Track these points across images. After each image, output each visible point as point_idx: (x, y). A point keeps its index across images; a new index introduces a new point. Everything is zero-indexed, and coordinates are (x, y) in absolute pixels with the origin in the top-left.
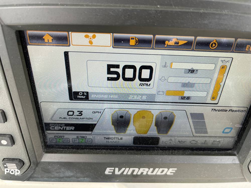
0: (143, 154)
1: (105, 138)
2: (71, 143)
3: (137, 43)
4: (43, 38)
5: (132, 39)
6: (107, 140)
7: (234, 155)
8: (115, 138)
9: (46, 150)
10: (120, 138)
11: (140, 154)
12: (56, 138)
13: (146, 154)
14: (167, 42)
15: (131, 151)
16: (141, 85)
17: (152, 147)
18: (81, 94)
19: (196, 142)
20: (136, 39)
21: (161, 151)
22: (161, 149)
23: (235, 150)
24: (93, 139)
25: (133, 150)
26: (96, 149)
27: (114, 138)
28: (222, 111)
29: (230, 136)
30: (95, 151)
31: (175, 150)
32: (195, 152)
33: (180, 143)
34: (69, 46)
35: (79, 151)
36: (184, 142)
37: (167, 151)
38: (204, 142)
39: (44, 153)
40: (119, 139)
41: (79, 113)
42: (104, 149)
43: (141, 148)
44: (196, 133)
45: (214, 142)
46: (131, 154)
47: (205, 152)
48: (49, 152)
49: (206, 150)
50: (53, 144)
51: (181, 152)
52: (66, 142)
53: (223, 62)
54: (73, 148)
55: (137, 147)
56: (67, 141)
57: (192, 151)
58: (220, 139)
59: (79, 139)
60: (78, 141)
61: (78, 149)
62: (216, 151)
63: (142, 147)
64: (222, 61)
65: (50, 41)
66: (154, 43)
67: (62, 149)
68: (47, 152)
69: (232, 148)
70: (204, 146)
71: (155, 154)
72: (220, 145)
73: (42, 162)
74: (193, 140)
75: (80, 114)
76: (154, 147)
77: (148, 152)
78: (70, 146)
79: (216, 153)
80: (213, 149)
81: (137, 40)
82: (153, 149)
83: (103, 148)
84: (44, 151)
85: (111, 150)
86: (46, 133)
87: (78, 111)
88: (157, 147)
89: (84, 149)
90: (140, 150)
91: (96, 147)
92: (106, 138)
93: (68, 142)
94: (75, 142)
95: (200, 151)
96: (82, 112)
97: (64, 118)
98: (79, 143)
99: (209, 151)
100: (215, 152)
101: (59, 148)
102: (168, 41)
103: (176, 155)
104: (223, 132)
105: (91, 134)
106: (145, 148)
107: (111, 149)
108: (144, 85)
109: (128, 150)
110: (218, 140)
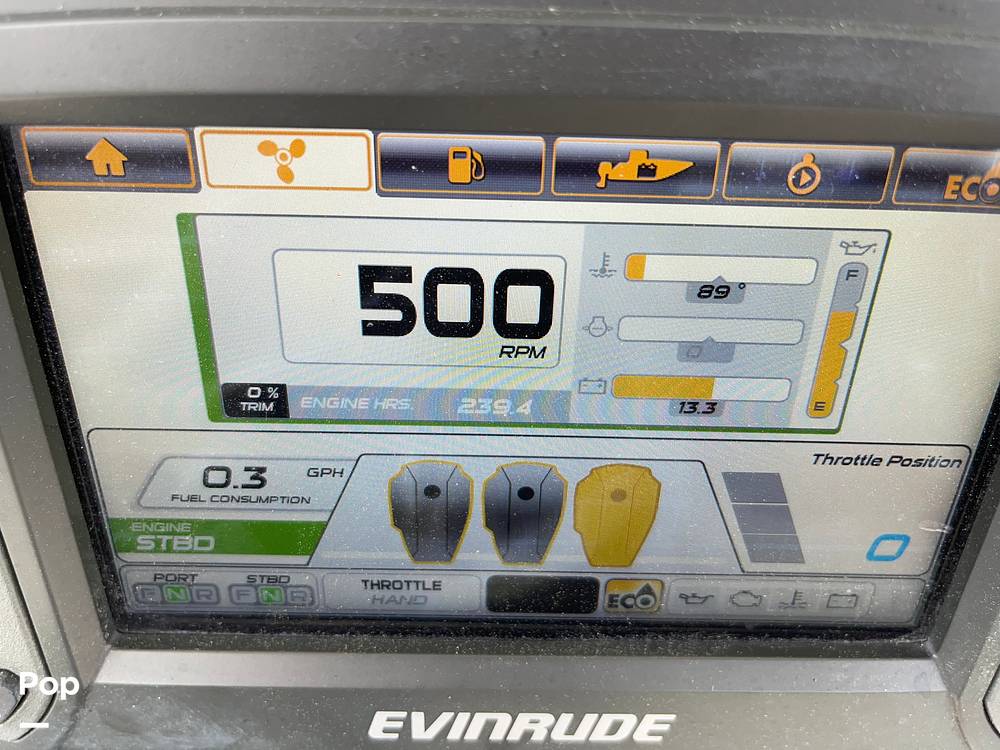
0: (527, 653)
1: (365, 582)
2: (225, 604)
3: (478, 172)
4: (87, 157)
5: (460, 154)
6: (377, 593)
7: (923, 655)
8: (408, 582)
9: (116, 635)
10: (429, 585)
11: (517, 653)
12: (161, 586)
13: (542, 653)
14: (604, 169)
15: (478, 640)
16: (508, 353)
17: (566, 622)
18: (254, 392)
19: (756, 597)
20: (472, 157)
21: (605, 640)
22: (605, 632)
23: (926, 634)
24: (315, 588)
25: (486, 633)
26: (330, 631)
27: (405, 585)
28: (859, 462)
29: (900, 571)
30: (325, 639)
31: (666, 633)
32: (753, 641)
33: (687, 603)
34: (197, 189)
35: (257, 638)
36: (706, 597)
37: (632, 640)
38: (791, 600)
39: (109, 646)
40: (424, 589)
41: (253, 478)
42: (364, 630)
43: (520, 626)
44: (754, 560)
45: (835, 598)
46: (479, 651)
47: (797, 642)
48: (130, 646)
49: (802, 635)
50: (147, 609)
51: (692, 641)
52: (204, 599)
53: (851, 250)
54: (234, 629)
55: (502, 621)
56: (208, 597)
57: (740, 637)
58: (858, 588)
59: (256, 587)
60: (252, 599)
61: (253, 630)
62: (843, 638)
63: (523, 622)
64: (845, 245)
65: (117, 170)
66: (549, 171)
67: (185, 632)
68: (121, 645)
69: (912, 623)
70: (792, 615)
71: (581, 653)
72: (858, 614)
73: (101, 686)
74: (745, 592)
75: (258, 482)
76: (574, 623)
77: (552, 644)
78: (218, 617)
79: (846, 647)
80: (830, 631)
81: (480, 160)
82: (571, 630)
83: (358, 628)
84: (108, 641)
85: (392, 634)
86: (118, 564)
87: (247, 469)
88: (591, 623)
89: (279, 631)
90: (517, 634)
91: (330, 623)
92: (372, 585)
93: (214, 598)
94: (243, 599)
95: (773, 640)
96: (262, 470)
97: (192, 498)
98: (258, 603)
99: (815, 640)
100: (839, 642)
101: (174, 628)
102: (610, 164)
103: (670, 655)
104: (870, 556)
105: (305, 567)
106: (539, 626)
107: (391, 632)
108: (518, 353)
109: (466, 634)
110: (849, 591)
